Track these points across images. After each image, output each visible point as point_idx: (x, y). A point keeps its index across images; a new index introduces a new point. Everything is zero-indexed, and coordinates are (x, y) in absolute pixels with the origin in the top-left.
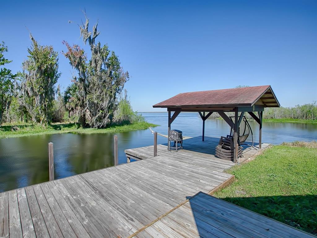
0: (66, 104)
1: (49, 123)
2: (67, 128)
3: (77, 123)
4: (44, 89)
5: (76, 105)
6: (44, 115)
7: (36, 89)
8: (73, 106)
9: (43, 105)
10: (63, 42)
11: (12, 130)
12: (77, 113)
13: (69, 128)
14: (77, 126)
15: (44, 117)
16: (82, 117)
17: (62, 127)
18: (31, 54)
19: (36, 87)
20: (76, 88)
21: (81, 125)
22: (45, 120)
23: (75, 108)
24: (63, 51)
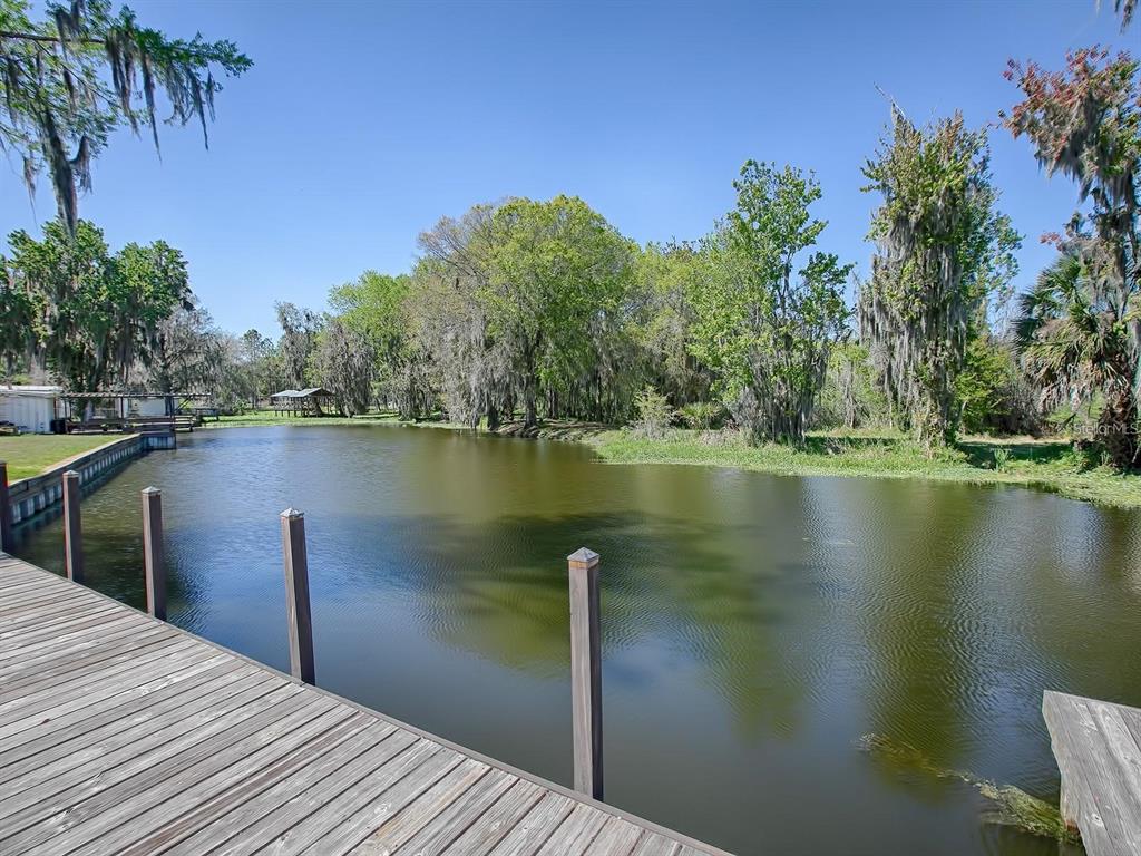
0: (1021, 352)
1: (949, 438)
2: (1027, 462)
3: (1085, 445)
4: (923, 300)
5: (1072, 355)
6: (928, 404)
7: (894, 303)
8: (1055, 359)
9: (930, 363)
10: (1008, 68)
11: (830, 451)
12: (1074, 395)
13: (1039, 463)
14: (1079, 458)
15: (928, 410)
16: (1113, 414)
17: (1001, 455)
18: (872, 178)
19: (892, 296)
20: (1074, 272)
21: (1106, 456)
22: (932, 423)
23: (1065, 370)
24: (1001, 116)
